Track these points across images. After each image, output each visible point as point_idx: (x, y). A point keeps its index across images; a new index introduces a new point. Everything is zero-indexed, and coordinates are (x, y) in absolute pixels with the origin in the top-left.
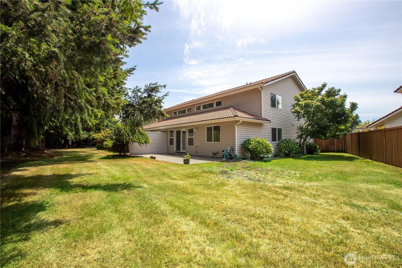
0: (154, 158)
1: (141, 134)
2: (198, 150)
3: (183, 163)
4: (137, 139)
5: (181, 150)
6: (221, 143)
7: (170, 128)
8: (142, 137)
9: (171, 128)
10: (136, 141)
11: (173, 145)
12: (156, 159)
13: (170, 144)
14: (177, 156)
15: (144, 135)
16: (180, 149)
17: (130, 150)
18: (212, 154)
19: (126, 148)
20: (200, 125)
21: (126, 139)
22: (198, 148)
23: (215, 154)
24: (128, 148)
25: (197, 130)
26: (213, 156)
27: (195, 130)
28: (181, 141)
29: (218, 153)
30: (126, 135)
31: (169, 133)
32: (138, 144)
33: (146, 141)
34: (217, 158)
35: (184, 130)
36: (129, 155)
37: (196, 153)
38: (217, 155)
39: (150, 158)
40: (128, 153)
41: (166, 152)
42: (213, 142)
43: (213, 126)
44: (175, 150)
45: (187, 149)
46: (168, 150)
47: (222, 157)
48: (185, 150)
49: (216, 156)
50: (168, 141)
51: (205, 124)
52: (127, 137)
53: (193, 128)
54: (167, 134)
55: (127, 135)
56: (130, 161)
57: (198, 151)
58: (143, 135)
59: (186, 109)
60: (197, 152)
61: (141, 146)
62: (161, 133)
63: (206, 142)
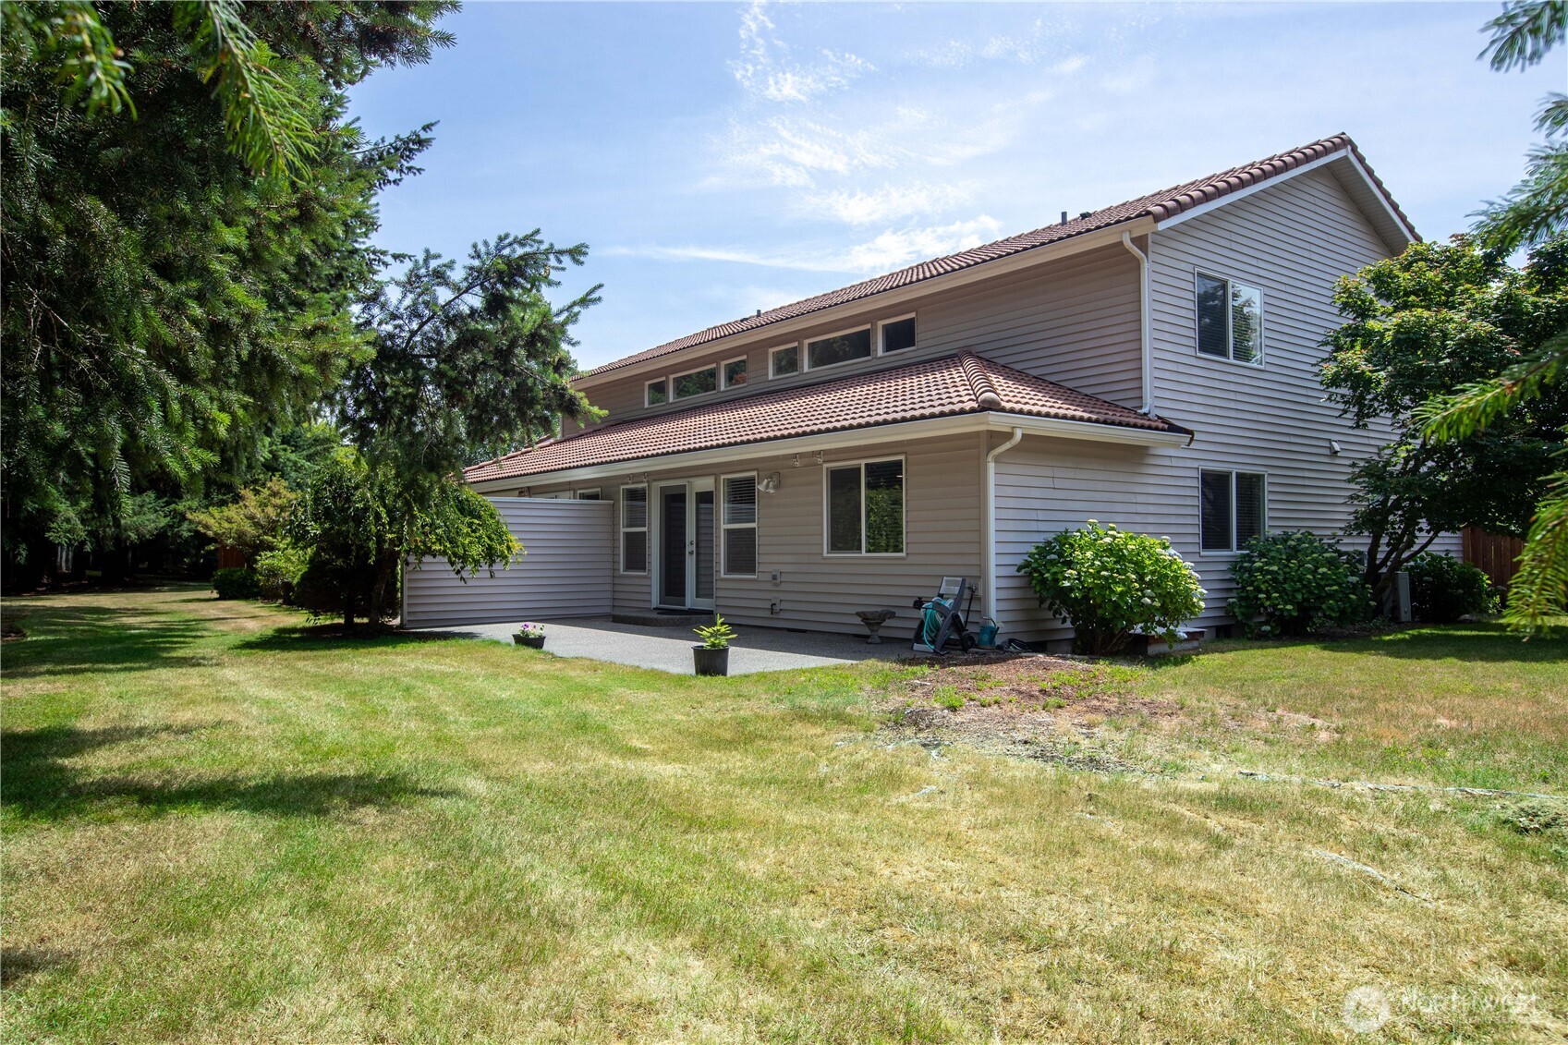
0: (537, 643)
1: (462, 511)
2: (782, 596)
3: (692, 671)
4: (439, 540)
5: (691, 600)
6: (911, 560)
7: (628, 475)
8: (470, 525)
9: (634, 477)
10: (437, 547)
11: (643, 569)
12: (546, 647)
13: (629, 566)
14: (663, 630)
15: (479, 517)
16: (683, 595)
17: (405, 602)
18: (858, 620)
19: (381, 589)
20: (795, 456)
21: (380, 539)
22: (783, 587)
23: (872, 620)
24: (392, 589)
25: (776, 487)
26: (866, 631)
27: (767, 486)
28: (688, 549)
29: (892, 615)
30: (378, 517)
31: (622, 504)
32: (449, 567)
33: (490, 548)
34: (886, 640)
35: (705, 484)
36: (401, 626)
37: (768, 614)
38: (888, 623)
39: (513, 642)
40: (394, 616)
41: (608, 610)
42: (864, 553)
43: (863, 463)
44: (655, 600)
45: (720, 593)
46: (617, 596)
47: (911, 635)
48: (711, 596)
49: (882, 633)
50: (615, 547)
51: (819, 452)
52: (383, 525)
53: (755, 473)
54: (614, 508)
55: (385, 519)
56: (400, 659)
57: (784, 606)
58: (473, 514)
59: (718, 368)
60: (777, 608)
61: (464, 574)
62: (578, 501)
63: (825, 555)
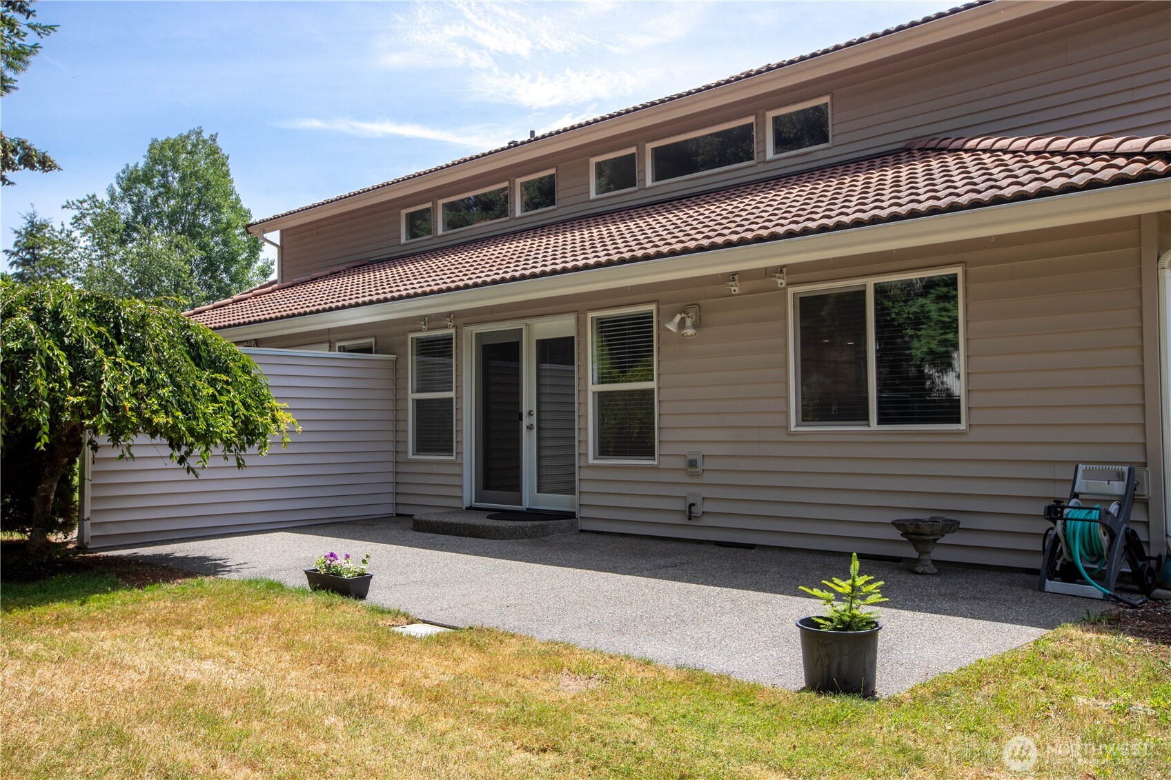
0: (355, 588)
1: (197, 360)
2: (707, 492)
3: (797, 677)
4: (165, 407)
5: (531, 496)
6: (976, 435)
7: (423, 318)
8: (212, 382)
9: (429, 320)
10: (160, 419)
11: (449, 451)
13: (421, 447)
15: (227, 371)
16: (516, 486)
17: (88, 507)
18: (896, 534)
19: (50, 489)
20: (732, 276)
21: (56, 408)
22: (708, 478)
23: (915, 533)
24: (66, 489)
25: (696, 326)
26: (910, 552)
27: (682, 325)
28: (525, 422)
29: (952, 527)
30: (50, 366)
31: (411, 360)
32: (169, 451)
33: (247, 421)
34: (946, 568)
35: (558, 327)
36: (81, 547)
37: (681, 520)
38: (948, 539)
40: (66, 528)
41: (389, 510)
42: (874, 424)
43: (870, 283)
44: (468, 494)
45: (585, 487)
46: (401, 489)
48: (571, 491)
49: (937, 554)
50: (398, 421)
51: (780, 269)
52: (60, 381)
53: (652, 307)
54: (396, 368)
55: (65, 369)
57: (708, 507)
58: (217, 364)
59: (511, 188)
60: (697, 511)
61: (192, 462)
63: (793, 428)
